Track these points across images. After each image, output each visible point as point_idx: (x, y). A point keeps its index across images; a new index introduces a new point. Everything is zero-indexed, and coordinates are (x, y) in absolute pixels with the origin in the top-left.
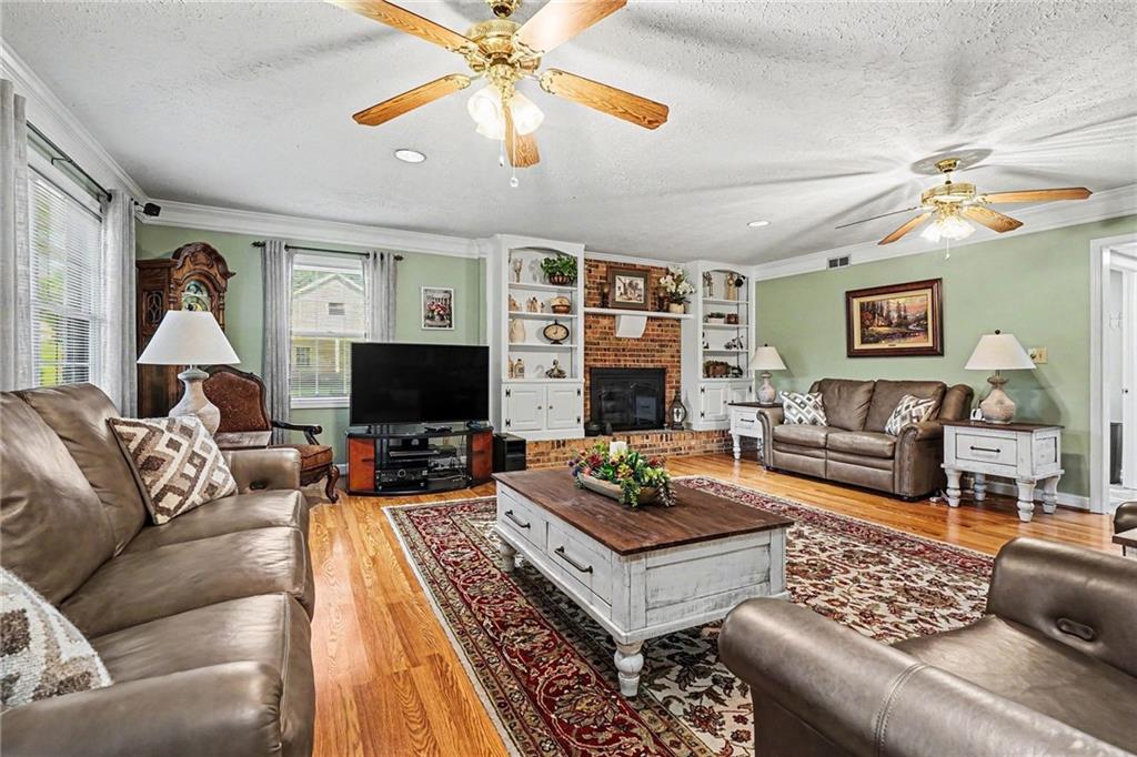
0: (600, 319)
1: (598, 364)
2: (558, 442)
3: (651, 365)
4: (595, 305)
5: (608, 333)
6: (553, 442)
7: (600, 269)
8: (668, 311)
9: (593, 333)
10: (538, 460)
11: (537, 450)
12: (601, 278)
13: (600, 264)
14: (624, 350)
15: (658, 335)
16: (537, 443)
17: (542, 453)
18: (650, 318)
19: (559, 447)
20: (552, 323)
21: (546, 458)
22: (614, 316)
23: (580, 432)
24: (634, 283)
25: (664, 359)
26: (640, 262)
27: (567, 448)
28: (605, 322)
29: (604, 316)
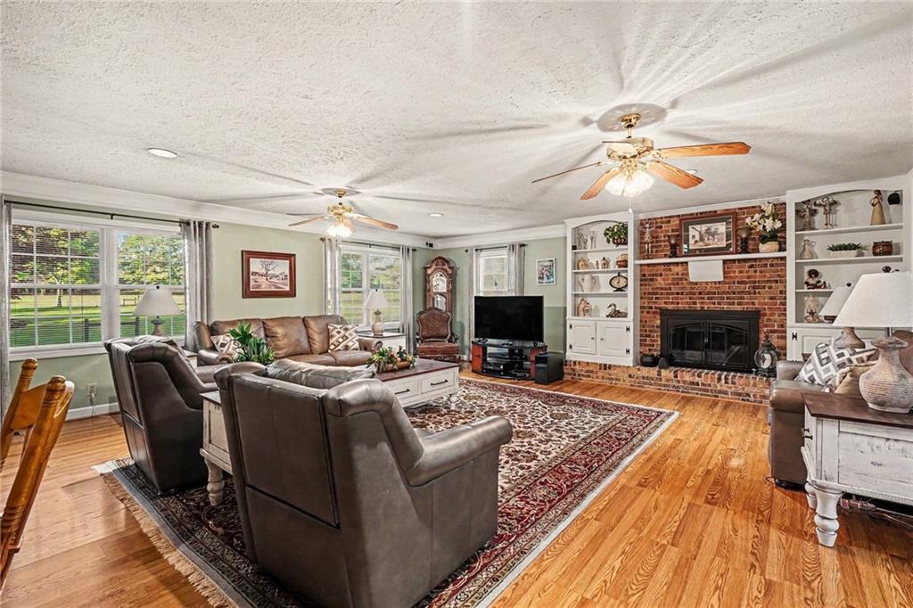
0: (672, 267)
1: (670, 307)
2: (605, 365)
3: (739, 308)
4: (665, 256)
5: (681, 279)
6: (601, 365)
7: (672, 223)
8: (757, 251)
9: (664, 280)
10: (589, 376)
11: (587, 368)
12: (673, 231)
13: (672, 219)
14: (700, 293)
15: (748, 277)
16: (588, 363)
17: (592, 372)
18: (725, 262)
19: (605, 369)
20: (616, 275)
21: (595, 375)
22: (687, 263)
23: (629, 361)
24: (713, 230)
25: (761, 301)
26: (719, 207)
27: (612, 371)
28: (679, 269)
29: (677, 264)
